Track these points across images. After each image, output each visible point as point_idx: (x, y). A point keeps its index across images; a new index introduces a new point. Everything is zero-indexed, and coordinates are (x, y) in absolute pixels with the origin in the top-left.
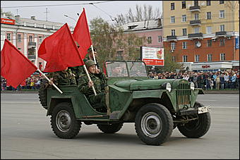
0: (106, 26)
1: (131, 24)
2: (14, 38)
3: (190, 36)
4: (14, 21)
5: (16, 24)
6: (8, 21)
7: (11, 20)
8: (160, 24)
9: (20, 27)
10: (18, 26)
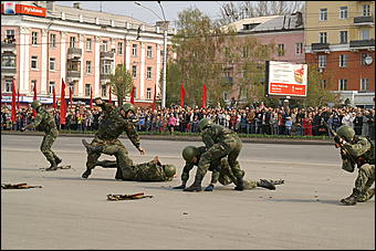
0: (205, 22)
1: (249, 21)
2: (45, 40)
3: (353, 44)
4: (44, 10)
5: (48, 15)
6: (33, 10)
7: (40, 8)
8: (300, 22)
9: (55, 22)
10: (52, 19)
